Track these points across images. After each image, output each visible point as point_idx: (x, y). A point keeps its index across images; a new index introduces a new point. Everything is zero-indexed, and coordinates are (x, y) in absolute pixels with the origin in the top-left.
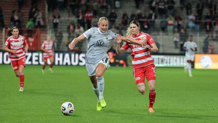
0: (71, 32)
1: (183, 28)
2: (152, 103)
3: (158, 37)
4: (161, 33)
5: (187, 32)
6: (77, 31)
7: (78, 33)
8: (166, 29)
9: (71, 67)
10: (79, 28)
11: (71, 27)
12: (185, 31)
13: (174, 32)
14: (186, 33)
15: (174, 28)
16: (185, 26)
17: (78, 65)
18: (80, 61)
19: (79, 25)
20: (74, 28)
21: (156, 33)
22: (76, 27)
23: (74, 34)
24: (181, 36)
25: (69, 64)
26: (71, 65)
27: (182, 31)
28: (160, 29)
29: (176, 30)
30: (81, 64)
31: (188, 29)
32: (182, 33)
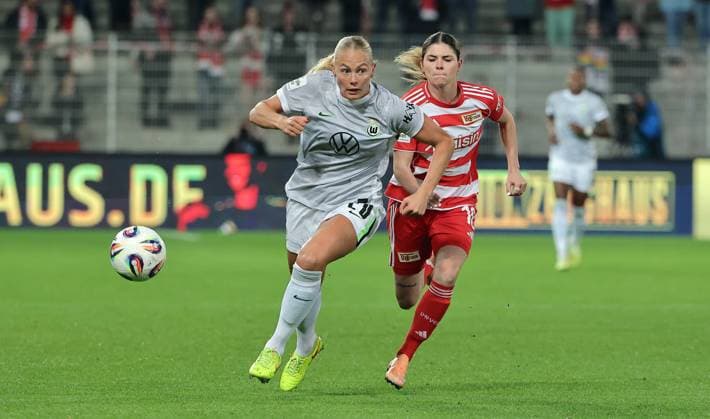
0: (22, 46)
1: (628, 18)
2: (420, 333)
3: (496, 69)
4: (510, 49)
5: (652, 43)
6: (55, 38)
7: (62, 52)
8: (536, 27)
9: (27, 234)
10: (66, 23)
11: (26, 21)
12: (642, 34)
13: (581, 41)
14: (643, 48)
15: (580, 22)
16: (639, 10)
17: (64, 223)
18: (71, 203)
19: (68, 9)
20: (42, 24)
21: (482, 50)
22: (53, 22)
23: (36, 57)
24: (616, 63)
25: (14, 217)
26: (26, 223)
27: (626, 35)
28: (507, 27)
29: (593, 29)
30: (77, 218)
31: (655, 28)
32: (623, 48)
